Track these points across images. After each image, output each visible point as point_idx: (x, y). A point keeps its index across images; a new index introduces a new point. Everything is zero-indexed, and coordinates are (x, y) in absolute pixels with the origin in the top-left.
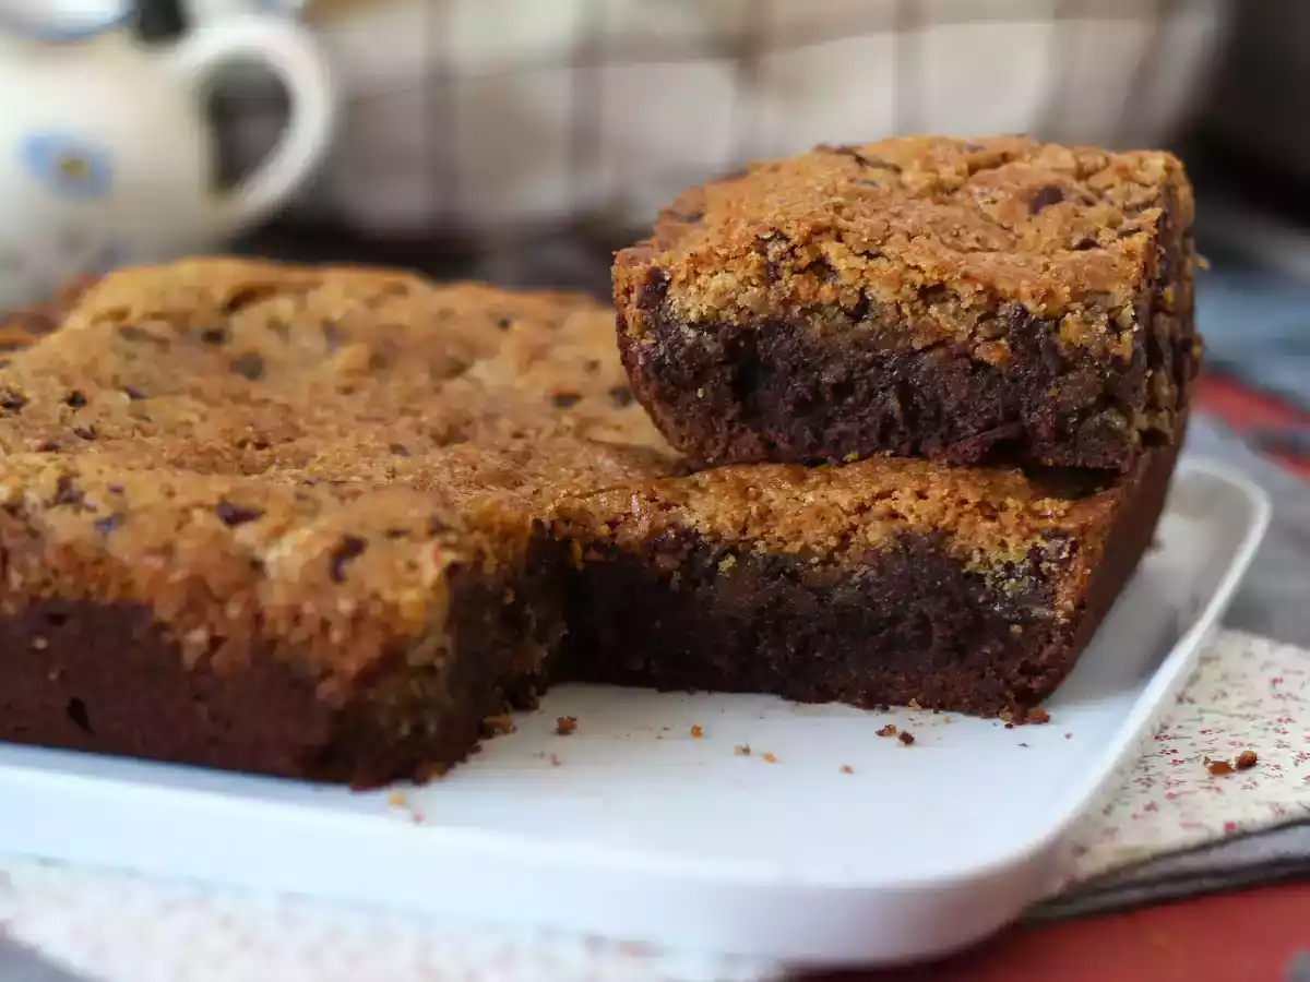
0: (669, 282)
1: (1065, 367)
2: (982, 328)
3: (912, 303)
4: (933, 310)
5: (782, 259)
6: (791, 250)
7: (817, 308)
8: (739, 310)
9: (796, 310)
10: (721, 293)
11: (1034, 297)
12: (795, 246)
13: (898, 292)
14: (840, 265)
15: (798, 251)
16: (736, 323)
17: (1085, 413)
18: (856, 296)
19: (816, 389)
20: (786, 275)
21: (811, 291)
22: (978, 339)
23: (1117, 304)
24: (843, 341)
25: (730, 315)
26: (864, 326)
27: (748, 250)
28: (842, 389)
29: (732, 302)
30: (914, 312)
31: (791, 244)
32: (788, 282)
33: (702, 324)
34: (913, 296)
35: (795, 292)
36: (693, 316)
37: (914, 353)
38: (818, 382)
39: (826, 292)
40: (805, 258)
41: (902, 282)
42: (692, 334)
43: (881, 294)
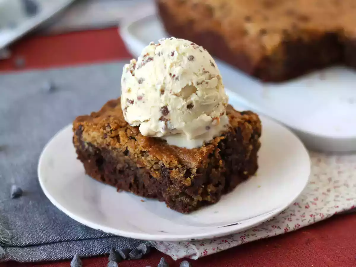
0: (83, 130)
1: (171, 183)
2: (154, 167)
3: (138, 154)
4: (143, 158)
5: (108, 133)
6: (111, 131)
7: (115, 149)
8: (98, 143)
9: (110, 148)
10: (93, 137)
11: (166, 162)
12: (112, 130)
13: (134, 151)
14: (121, 139)
15: (112, 131)
16: (96, 147)
17: (177, 197)
18: (125, 149)
19: (115, 170)
20: (108, 137)
21: (114, 144)
22: (152, 170)
23: (192, 167)
24: (121, 159)
25: (95, 144)
26: (126, 157)
27: (101, 128)
28: (121, 171)
29: (96, 140)
30: (138, 157)
31: (111, 129)
32: (109, 140)
33: (90, 144)
34: (138, 152)
35: (109, 143)
36: (87, 141)
37: (137, 168)
38: (115, 168)
39: (117, 145)
40: (114, 134)
41: (136, 148)
42: (87, 146)
43: (131, 150)
